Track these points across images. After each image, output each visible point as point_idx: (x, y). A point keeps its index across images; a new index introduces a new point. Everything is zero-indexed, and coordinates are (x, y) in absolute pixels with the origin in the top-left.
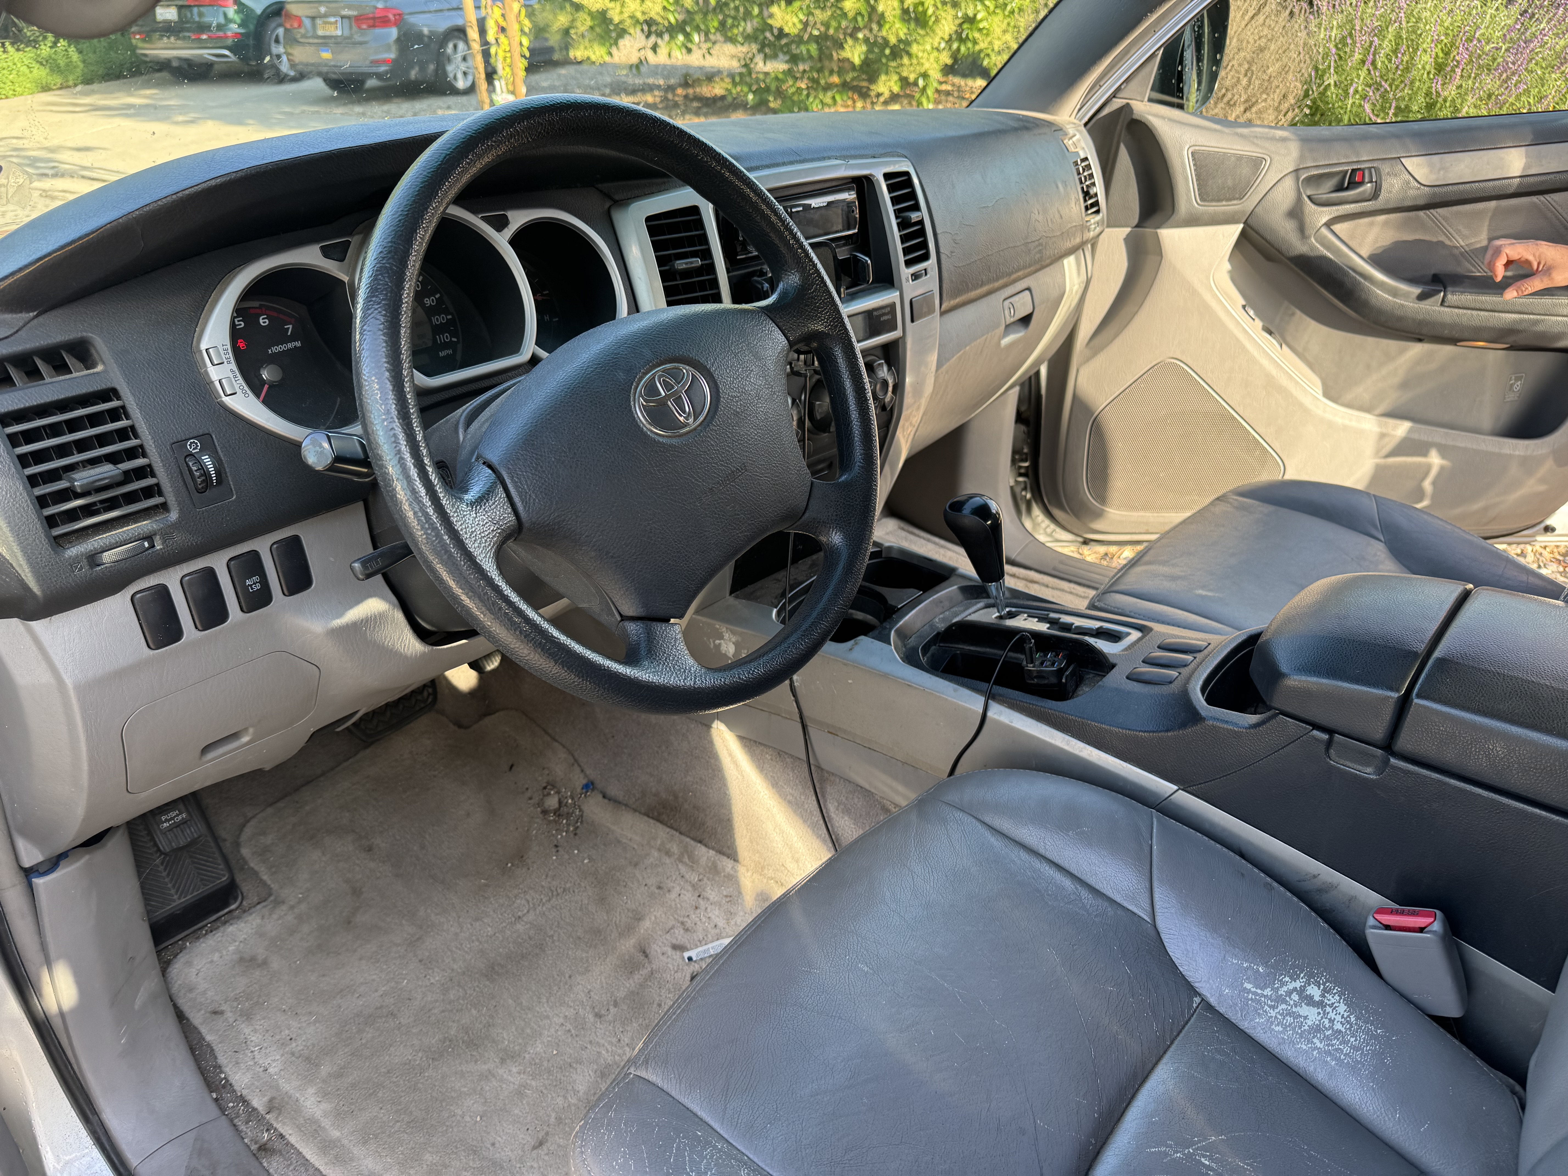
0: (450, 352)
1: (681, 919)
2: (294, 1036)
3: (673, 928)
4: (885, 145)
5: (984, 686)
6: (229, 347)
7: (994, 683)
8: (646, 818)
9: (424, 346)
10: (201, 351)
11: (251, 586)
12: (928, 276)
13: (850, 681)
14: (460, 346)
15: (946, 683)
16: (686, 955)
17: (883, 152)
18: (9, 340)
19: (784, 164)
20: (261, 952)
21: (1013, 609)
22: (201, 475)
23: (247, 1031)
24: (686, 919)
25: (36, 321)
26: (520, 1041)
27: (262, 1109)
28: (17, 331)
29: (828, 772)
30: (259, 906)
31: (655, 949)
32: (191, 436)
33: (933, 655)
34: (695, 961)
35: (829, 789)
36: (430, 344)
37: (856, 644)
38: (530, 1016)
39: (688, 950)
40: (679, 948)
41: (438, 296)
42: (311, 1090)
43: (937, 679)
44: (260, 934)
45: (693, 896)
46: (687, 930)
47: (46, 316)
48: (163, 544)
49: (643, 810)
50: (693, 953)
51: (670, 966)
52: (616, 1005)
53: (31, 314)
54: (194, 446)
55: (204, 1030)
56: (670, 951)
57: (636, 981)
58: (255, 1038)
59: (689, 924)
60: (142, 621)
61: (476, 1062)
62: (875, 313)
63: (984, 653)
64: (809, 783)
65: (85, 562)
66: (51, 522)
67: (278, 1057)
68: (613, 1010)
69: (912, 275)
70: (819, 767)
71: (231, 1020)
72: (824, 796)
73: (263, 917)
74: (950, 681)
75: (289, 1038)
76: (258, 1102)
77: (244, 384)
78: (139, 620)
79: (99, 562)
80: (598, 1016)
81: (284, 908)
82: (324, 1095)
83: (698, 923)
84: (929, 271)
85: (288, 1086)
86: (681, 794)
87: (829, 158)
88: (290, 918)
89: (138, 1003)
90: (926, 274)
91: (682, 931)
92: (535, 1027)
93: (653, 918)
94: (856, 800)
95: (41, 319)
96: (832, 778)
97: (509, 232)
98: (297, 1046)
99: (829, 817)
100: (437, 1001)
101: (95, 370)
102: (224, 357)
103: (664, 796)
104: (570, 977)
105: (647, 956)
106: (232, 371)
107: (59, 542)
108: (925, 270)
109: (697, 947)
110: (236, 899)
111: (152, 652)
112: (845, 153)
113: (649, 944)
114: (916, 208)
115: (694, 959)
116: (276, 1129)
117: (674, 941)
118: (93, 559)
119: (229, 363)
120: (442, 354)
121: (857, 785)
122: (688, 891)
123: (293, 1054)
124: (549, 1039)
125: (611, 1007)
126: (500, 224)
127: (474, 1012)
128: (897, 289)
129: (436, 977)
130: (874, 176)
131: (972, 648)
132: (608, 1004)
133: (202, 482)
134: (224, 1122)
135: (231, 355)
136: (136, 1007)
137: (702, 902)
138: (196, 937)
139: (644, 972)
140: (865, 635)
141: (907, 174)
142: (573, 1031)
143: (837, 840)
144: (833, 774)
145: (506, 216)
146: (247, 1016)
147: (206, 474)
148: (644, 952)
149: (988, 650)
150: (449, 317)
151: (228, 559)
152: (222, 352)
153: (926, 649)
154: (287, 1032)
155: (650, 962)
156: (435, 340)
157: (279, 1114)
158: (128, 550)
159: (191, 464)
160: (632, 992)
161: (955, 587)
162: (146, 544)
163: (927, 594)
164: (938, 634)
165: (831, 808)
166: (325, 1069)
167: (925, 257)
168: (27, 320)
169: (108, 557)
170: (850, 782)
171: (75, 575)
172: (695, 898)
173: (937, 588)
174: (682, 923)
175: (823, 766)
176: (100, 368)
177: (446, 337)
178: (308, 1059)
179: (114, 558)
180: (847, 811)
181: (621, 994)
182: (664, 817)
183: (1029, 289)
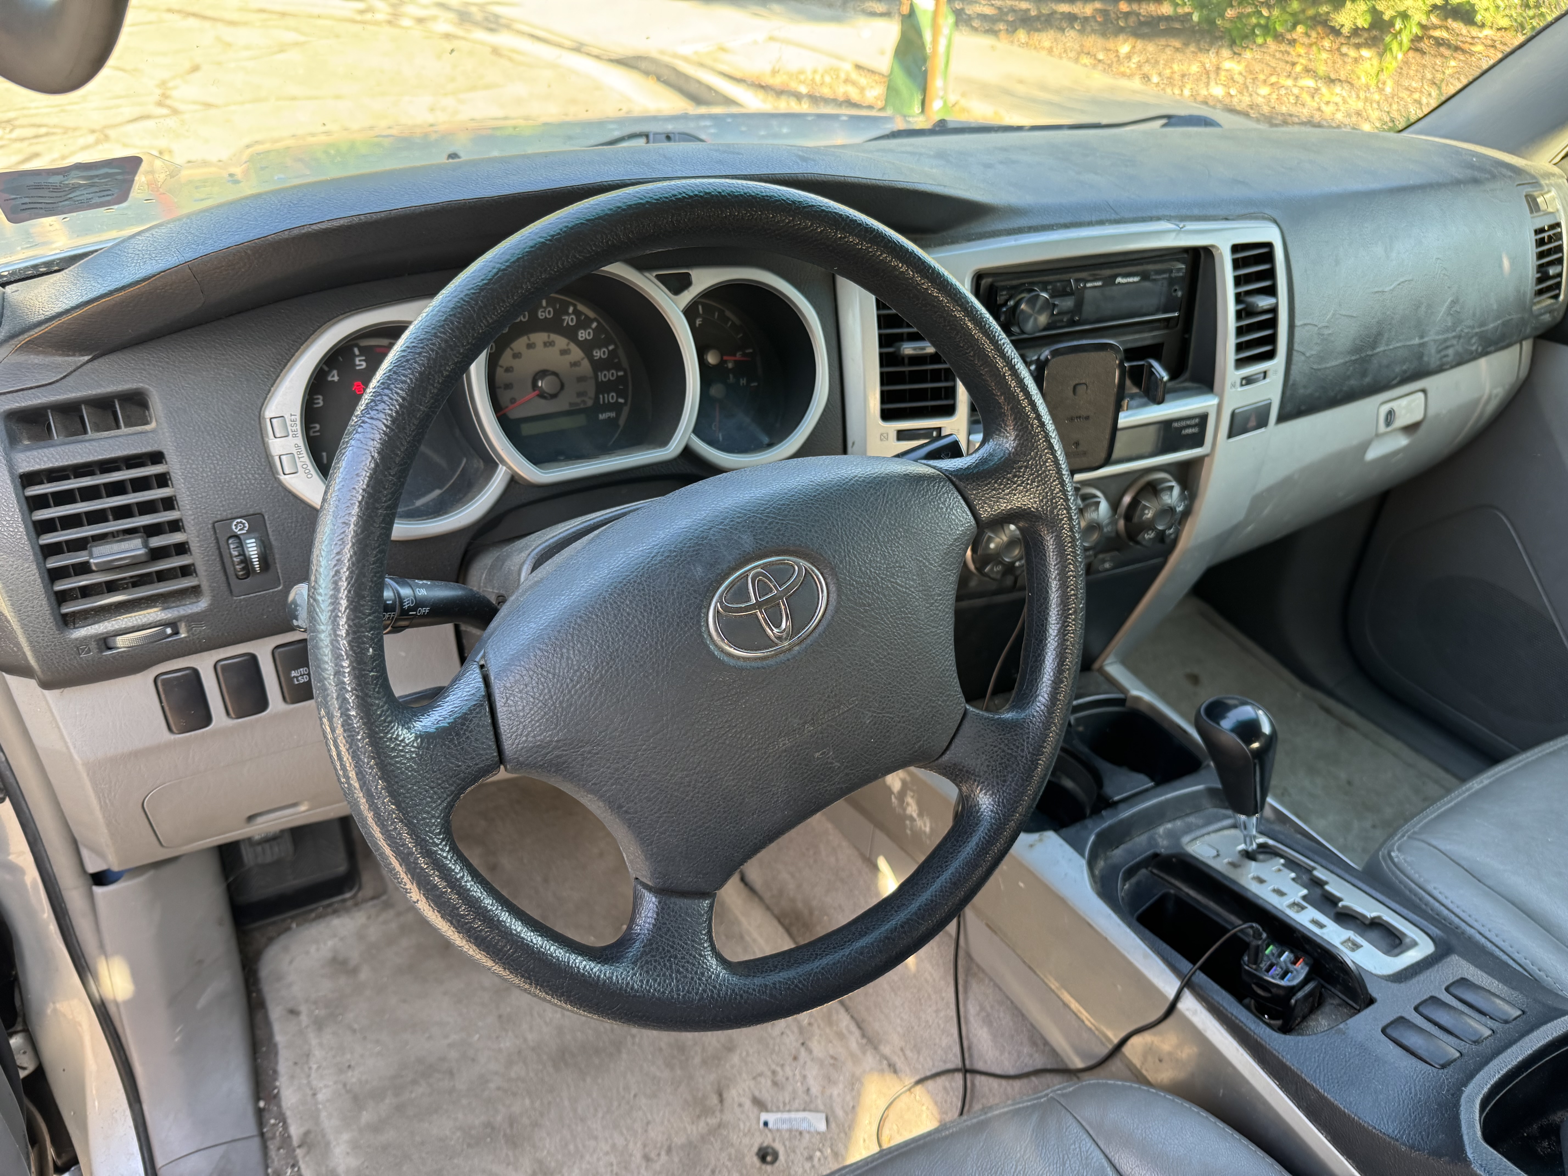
0: (613, 415)
1: (774, 1067)
2: (353, 1063)
3: (761, 1074)
4: (1250, 202)
5: (1186, 966)
6: (298, 417)
7: (1201, 969)
8: (775, 923)
9: (582, 406)
10: (264, 419)
11: (297, 677)
12: (1267, 380)
13: (1021, 885)
14: (626, 410)
15: (1138, 941)
16: (764, 1116)
17: (1243, 212)
18: (53, 386)
19: (1090, 224)
20: (355, 956)
21: (1271, 842)
22: (241, 562)
23: (314, 1042)
24: (779, 1069)
25: (89, 365)
26: (560, 1157)
27: (295, 1141)
28: (65, 377)
29: (978, 966)
30: (371, 903)
31: (733, 1094)
32: (239, 514)
33: (1138, 884)
34: (770, 1130)
35: (974, 986)
36: (590, 403)
37: (1041, 840)
38: (579, 1128)
39: (767, 1111)
40: (760, 1104)
41: (611, 347)
42: (346, 1137)
43: (1128, 930)
44: (361, 936)
45: (797, 1041)
46: (775, 1083)
47: (101, 360)
48: (188, 632)
49: (776, 911)
50: (770, 1117)
51: (742, 1126)
52: (669, 1151)
53: (86, 358)
54: (239, 527)
55: (277, 1027)
56: (748, 1104)
57: (700, 1129)
58: (318, 1053)
59: (780, 1077)
60: (165, 704)
61: (508, 1165)
62: (1176, 425)
63: (1206, 907)
64: (952, 971)
65: (93, 645)
66: (62, 597)
67: (331, 1083)
68: (664, 1157)
69: (1243, 379)
70: (969, 956)
71: (304, 1024)
72: (966, 992)
73: (369, 918)
74: (1143, 939)
75: (347, 1065)
76: (295, 1131)
77: (308, 463)
78: (161, 702)
79: (112, 645)
80: (647, 1158)
81: (391, 913)
82: (355, 1146)
83: (791, 1079)
84: (1269, 374)
85: (329, 1122)
86: (816, 913)
87: (1159, 219)
88: (394, 926)
89: (202, 1002)
90: (1265, 377)
91: (769, 1083)
92: (580, 1146)
93: (744, 1054)
94: (1002, 1015)
95: (96, 363)
96: (981, 975)
97: (687, 296)
98: (352, 1077)
99: (966, 1018)
100: (496, 1073)
101: (147, 428)
102: (289, 428)
103: (800, 905)
104: (635, 1096)
105: (721, 1101)
106: (297, 446)
107: (67, 621)
108: (1265, 373)
109: (778, 1110)
110: (351, 889)
111: (173, 737)
112: (1184, 212)
113: (728, 1086)
114: (1271, 291)
115: (770, 1125)
116: (299, 1168)
117: (757, 1094)
118: (105, 642)
119: (295, 436)
120: (602, 417)
121: (1008, 998)
122: (793, 1032)
123: (345, 1085)
124: (588, 1166)
125: (663, 1153)
126: (678, 285)
127: (527, 1102)
128: (1216, 395)
129: (508, 1043)
130: (1218, 249)
131: (1192, 893)
132: (661, 1147)
133: (243, 569)
134: (256, 1143)
135: (299, 427)
136: (199, 1006)
137: (803, 1053)
138: (305, 920)
139: (713, 1121)
140: (1056, 830)
141: (1269, 245)
142: (615, 1168)
143: (970, 1048)
144: (983, 971)
145: (688, 275)
146: (319, 1025)
147: (246, 561)
148: (720, 1095)
149: (1212, 904)
150: (621, 373)
151: (274, 645)
152: (289, 423)
153: (1130, 873)
154: (348, 1056)
155: (722, 1111)
156: (597, 398)
157: (308, 1153)
158: (146, 637)
159: (232, 546)
160: (690, 1143)
161: (1200, 787)
162: (169, 631)
163: (1159, 790)
164: (1156, 855)
165: (971, 1009)
166: (366, 1117)
167: (1270, 355)
168: (79, 364)
169: (122, 642)
170: (1000, 989)
171: (81, 658)
172: (798, 1045)
173: (1177, 783)
174: (774, 1073)
175: (975, 955)
176: (153, 425)
177: (612, 397)
178: (356, 1098)
179: (127, 644)
180: (988, 1021)
181: (679, 1140)
182: (794, 930)
183: (1424, 391)
